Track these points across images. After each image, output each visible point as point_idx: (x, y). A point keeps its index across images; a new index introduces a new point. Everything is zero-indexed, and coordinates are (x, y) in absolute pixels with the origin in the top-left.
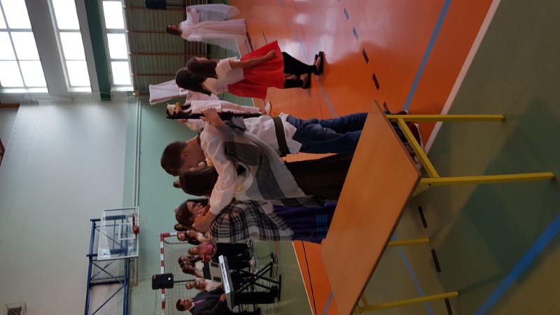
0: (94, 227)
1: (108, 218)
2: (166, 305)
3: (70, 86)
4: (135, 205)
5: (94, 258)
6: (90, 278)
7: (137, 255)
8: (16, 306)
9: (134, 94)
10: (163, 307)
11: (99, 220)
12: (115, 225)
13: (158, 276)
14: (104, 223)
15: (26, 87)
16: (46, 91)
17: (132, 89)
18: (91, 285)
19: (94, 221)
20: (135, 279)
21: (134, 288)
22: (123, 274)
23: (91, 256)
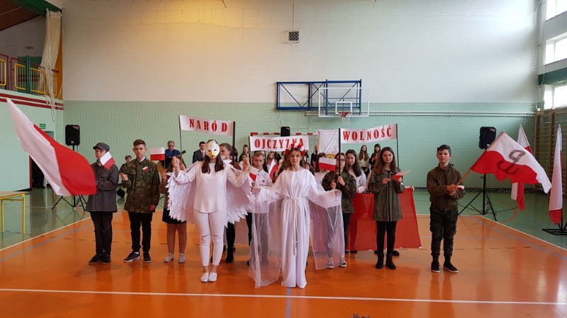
0: (356, 82)
1: (360, 90)
3: (556, 41)
4: (371, 113)
6: (313, 83)
7: (319, 115)
9: (539, 109)
10: (275, 133)
11: (360, 86)
12: (357, 98)
13: (288, 131)
14: (356, 87)
17: (547, 106)
18: (309, 84)
19: (360, 82)
20: (308, 114)
21: (303, 114)
22: (312, 105)
23: (326, 83)
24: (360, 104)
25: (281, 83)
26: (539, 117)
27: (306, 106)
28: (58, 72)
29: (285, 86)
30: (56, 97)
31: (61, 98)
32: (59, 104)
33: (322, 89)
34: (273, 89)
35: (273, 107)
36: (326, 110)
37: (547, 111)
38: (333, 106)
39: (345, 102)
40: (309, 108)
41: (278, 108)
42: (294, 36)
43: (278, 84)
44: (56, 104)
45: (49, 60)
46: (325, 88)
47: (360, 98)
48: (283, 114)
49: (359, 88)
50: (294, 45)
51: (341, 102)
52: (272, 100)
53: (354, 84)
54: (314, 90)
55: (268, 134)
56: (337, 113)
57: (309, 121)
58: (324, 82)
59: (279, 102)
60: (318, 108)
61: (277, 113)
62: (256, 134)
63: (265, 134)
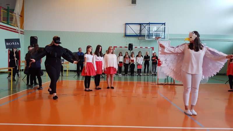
0: (163, 24)
1: (165, 27)
4: (169, 38)
6: (143, 24)
7: (146, 39)
8: (137, 2)
10: (125, 47)
11: (165, 26)
12: (163, 31)
13: (132, 46)
14: (163, 26)
18: (140, 24)
19: (165, 24)
20: (140, 39)
21: (138, 38)
22: (142, 35)
23: (149, 24)
24: (164, 34)
25: (128, 24)
27: (139, 35)
28: (22, 16)
29: (130, 25)
30: (21, 28)
31: (23, 29)
32: (22, 32)
33: (147, 27)
34: (124, 26)
35: (124, 35)
36: (149, 37)
38: (152, 35)
39: (157, 33)
40: (140, 36)
41: (126, 36)
42: (134, 2)
43: (126, 24)
44: (21, 31)
45: (18, 10)
46: (149, 26)
47: (164, 31)
48: (128, 38)
49: (164, 26)
50: (133, 6)
51: (156, 33)
52: (123, 32)
53: (162, 25)
54: (143, 27)
55: (122, 47)
56: (154, 38)
57: (140, 42)
58: (148, 24)
59: (126, 32)
60: (145, 35)
61: (126, 38)
62: (116, 47)
63: (120, 47)
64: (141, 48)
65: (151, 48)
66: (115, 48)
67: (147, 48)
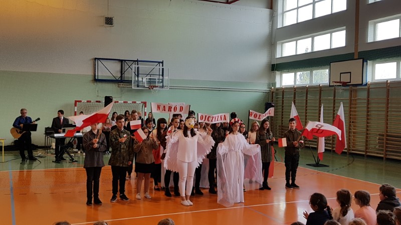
0: (159, 63)
1: (163, 69)
2: (98, 103)
4: (170, 86)
5: (136, 62)
6: (125, 61)
7: (133, 87)
8: (115, 21)
9: (273, 88)
10: (97, 102)
11: (163, 66)
12: (159, 75)
14: (160, 67)
15: (283, 13)
16: (279, 26)
17: (278, 86)
18: (121, 61)
19: (162, 63)
20: (121, 86)
21: (117, 85)
22: (126, 79)
24: (163, 80)
25: (99, 59)
26: (273, 92)
27: (120, 79)
29: (104, 62)
33: (134, 66)
34: (91, 63)
35: (91, 78)
36: (137, 83)
37: (278, 89)
39: (151, 78)
40: (121, 81)
41: (96, 80)
42: (109, 21)
43: (96, 59)
46: (137, 66)
47: (163, 75)
48: (100, 85)
50: (109, 28)
51: (149, 77)
52: (91, 73)
53: (157, 64)
54: (126, 67)
55: (90, 102)
56: (146, 86)
57: (122, 91)
59: (97, 74)
60: (132, 81)
61: (96, 84)
62: (80, 101)
63: (88, 101)
64: (125, 104)
65: (142, 102)
66: (77, 103)
67: (135, 102)
